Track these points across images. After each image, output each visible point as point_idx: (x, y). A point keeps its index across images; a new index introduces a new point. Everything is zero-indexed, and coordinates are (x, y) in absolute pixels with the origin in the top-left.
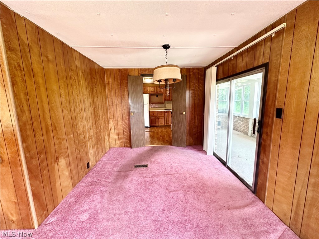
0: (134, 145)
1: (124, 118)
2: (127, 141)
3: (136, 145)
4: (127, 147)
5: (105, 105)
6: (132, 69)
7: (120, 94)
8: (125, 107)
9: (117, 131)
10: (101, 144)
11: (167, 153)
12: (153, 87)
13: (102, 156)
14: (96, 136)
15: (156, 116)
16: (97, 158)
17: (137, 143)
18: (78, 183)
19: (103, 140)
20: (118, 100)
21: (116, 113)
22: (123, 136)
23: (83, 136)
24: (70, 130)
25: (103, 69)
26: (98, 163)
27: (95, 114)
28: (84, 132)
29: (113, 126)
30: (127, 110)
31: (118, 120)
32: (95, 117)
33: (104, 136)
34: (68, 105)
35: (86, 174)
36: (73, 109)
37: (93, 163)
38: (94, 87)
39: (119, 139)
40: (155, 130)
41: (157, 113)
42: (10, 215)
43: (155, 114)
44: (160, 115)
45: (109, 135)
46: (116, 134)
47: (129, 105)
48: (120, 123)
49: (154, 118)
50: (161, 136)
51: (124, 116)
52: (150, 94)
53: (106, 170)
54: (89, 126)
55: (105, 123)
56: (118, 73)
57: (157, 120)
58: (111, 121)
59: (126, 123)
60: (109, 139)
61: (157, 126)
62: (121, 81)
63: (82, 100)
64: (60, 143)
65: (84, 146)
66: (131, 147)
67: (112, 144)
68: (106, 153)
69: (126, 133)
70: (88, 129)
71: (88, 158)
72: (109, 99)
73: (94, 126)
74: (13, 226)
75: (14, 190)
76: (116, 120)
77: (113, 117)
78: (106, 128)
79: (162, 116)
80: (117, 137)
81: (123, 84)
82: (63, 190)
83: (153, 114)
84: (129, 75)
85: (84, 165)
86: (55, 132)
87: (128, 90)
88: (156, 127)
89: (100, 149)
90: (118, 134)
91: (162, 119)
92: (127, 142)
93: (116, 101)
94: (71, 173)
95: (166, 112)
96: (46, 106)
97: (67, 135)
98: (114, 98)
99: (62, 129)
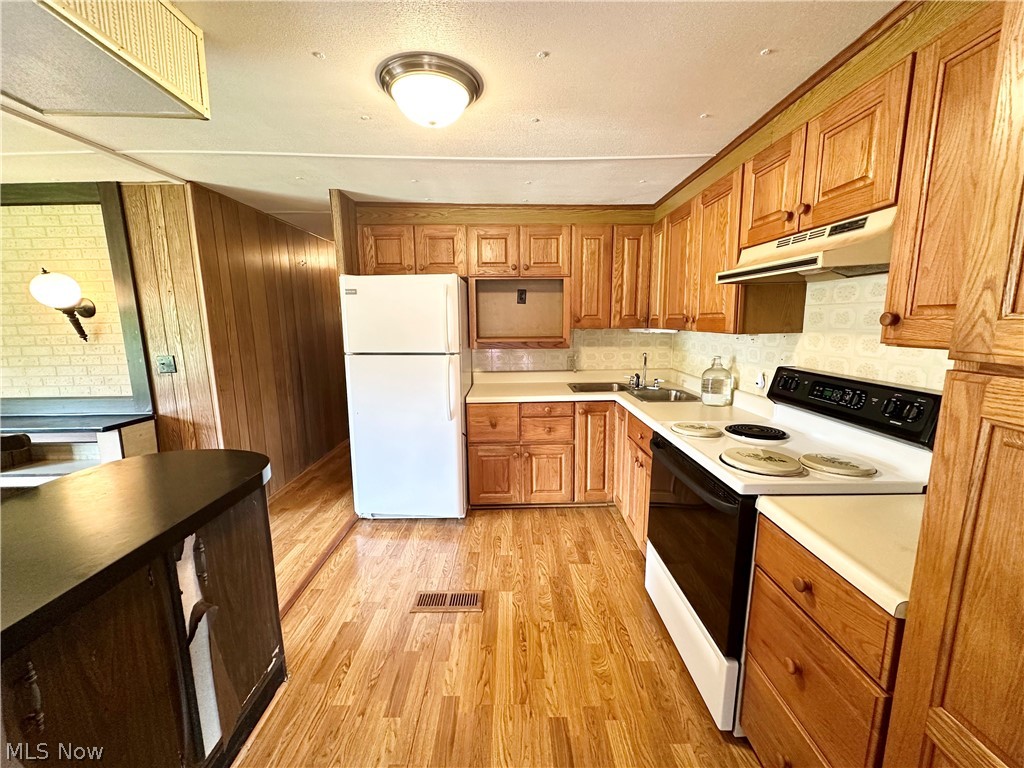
12: (493, 231)
15: (516, 438)
41: (521, 417)
43: (509, 426)
44: (540, 434)
49: (500, 449)
52: (472, 282)
57: (517, 465)
61: (519, 508)
79: (553, 436)
83: (494, 426)
91: (551, 456)
95: (586, 413)
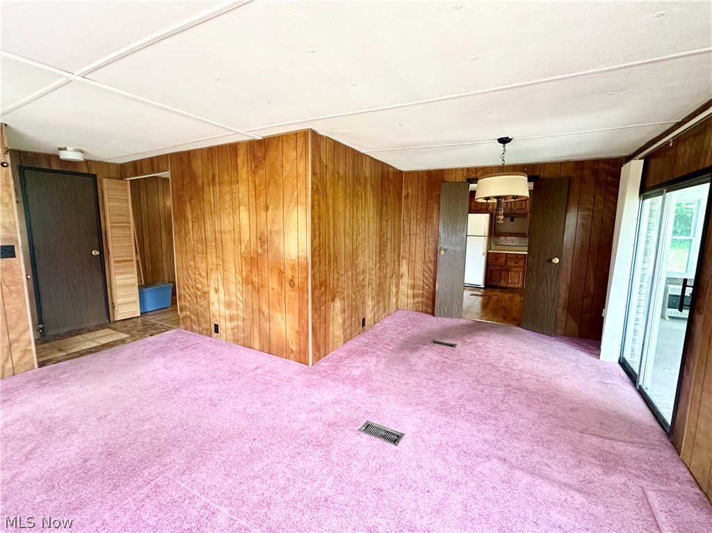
0: (440, 312)
1: (427, 260)
2: (428, 301)
3: (444, 312)
4: (427, 312)
5: (397, 234)
6: (450, 171)
7: (424, 216)
8: (430, 240)
9: (413, 282)
10: (384, 297)
11: (504, 337)
13: (383, 316)
14: (378, 282)
15: (503, 264)
16: (376, 317)
17: (446, 309)
18: (349, 340)
19: (387, 291)
20: (419, 227)
21: (414, 248)
22: (421, 292)
23: (362, 277)
24: (349, 264)
25: (401, 172)
26: (376, 325)
27: (380, 247)
28: (363, 271)
29: (407, 271)
30: (434, 245)
31: (416, 261)
32: (380, 252)
33: (390, 285)
34: (351, 232)
35: (359, 334)
36: (355, 237)
37: (369, 322)
38: (384, 204)
39: (414, 296)
40: (496, 294)
41: (506, 258)
42: (291, 344)
43: (502, 260)
44: (513, 264)
45: (397, 286)
46: (409, 287)
47: (439, 236)
48: (419, 267)
49: (498, 268)
50: (504, 307)
51: (427, 255)
52: (494, 215)
53: (387, 335)
54: (370, 264)
55: (394, 264)
56: (425, 177)
57: (503, 273)
58: (404, 261)
59: (429, 268)
60: (397, 292)
61: (502, 288)
62: (430, 194)
63: (367, 224)
64: (338, 279)
65: (361, 292)
66: (433, 314)
67: (401, 302)
68: (389, 315)
69: (427, 288)
70: (369, 268)
71: (364, 312)
72: (405, 224)
73: (378, 265)
74: (292, 356)
75: (298, 318)
76: (412, 262)
77: (407, 256)
78: (394, 273)
79: (516, 265)
80: (410, 292)
81: (432, 197)
82: (335, 340)
83: (497, 260)
84: (444, 181)
85: (359, 319)
86: (335, 263)
87: (439, 209)
88: (499, 290)
89: (381, 304)
90: (413, 287)
91: (517, 272)
92: (427, 305)
93: (417, 228)
94: (344, 323)
96: (332, 231)
97: (346, 271)
98: (413, 222)
99: (343, 262)
